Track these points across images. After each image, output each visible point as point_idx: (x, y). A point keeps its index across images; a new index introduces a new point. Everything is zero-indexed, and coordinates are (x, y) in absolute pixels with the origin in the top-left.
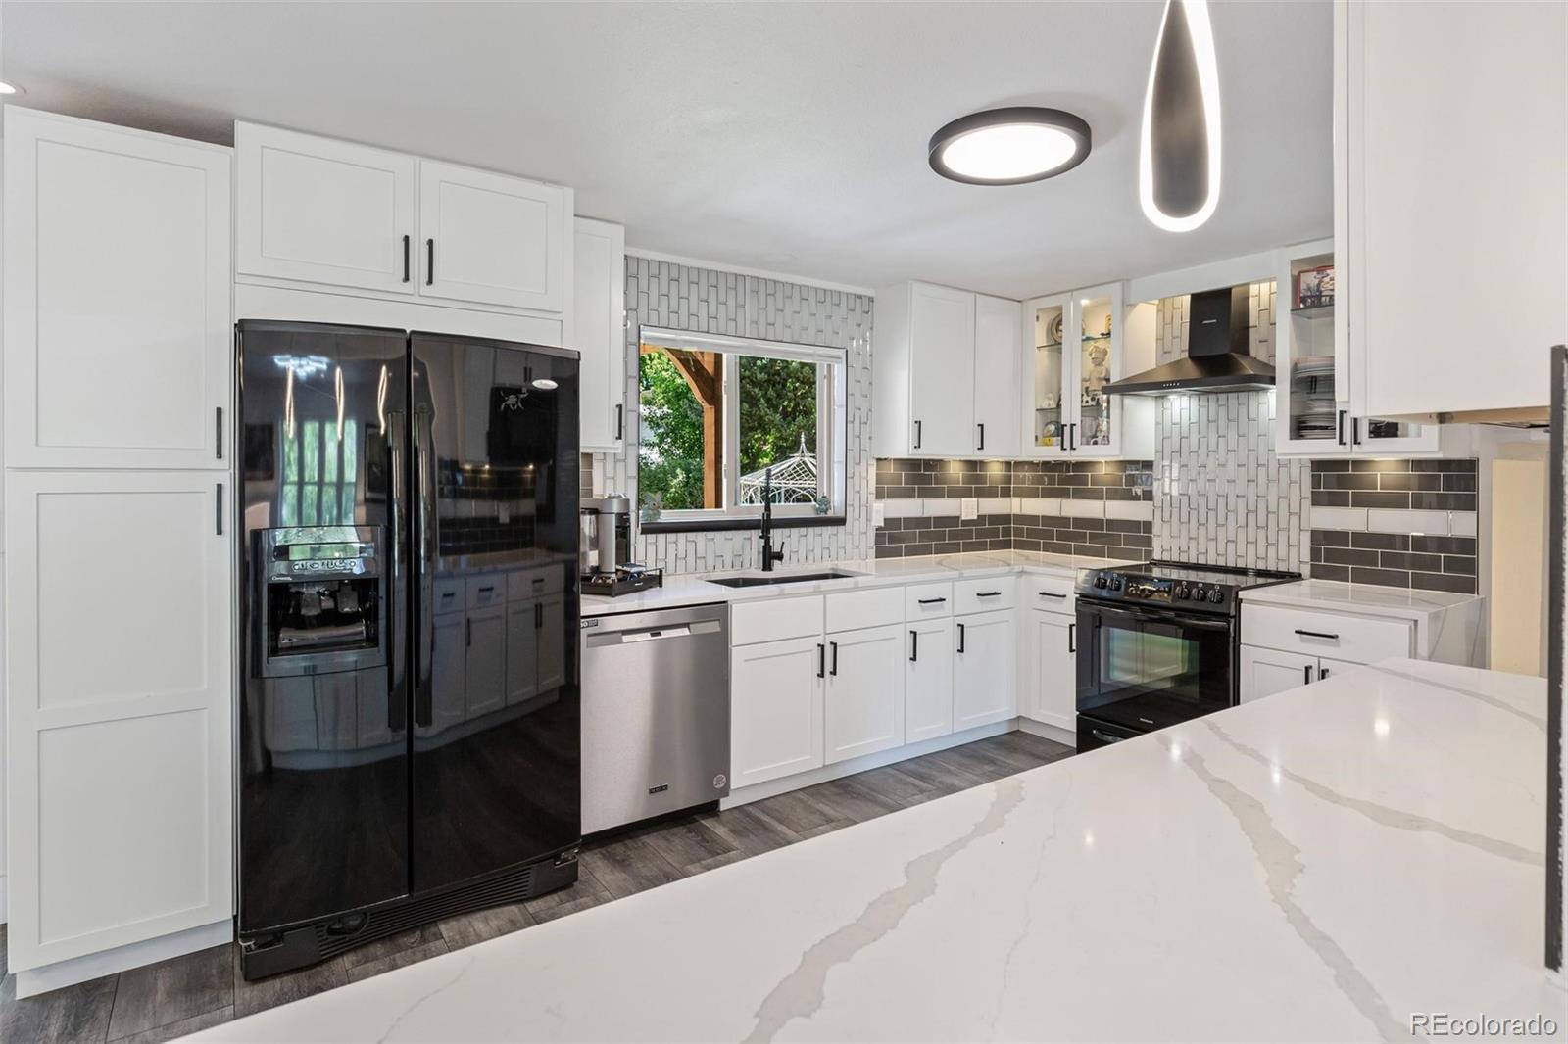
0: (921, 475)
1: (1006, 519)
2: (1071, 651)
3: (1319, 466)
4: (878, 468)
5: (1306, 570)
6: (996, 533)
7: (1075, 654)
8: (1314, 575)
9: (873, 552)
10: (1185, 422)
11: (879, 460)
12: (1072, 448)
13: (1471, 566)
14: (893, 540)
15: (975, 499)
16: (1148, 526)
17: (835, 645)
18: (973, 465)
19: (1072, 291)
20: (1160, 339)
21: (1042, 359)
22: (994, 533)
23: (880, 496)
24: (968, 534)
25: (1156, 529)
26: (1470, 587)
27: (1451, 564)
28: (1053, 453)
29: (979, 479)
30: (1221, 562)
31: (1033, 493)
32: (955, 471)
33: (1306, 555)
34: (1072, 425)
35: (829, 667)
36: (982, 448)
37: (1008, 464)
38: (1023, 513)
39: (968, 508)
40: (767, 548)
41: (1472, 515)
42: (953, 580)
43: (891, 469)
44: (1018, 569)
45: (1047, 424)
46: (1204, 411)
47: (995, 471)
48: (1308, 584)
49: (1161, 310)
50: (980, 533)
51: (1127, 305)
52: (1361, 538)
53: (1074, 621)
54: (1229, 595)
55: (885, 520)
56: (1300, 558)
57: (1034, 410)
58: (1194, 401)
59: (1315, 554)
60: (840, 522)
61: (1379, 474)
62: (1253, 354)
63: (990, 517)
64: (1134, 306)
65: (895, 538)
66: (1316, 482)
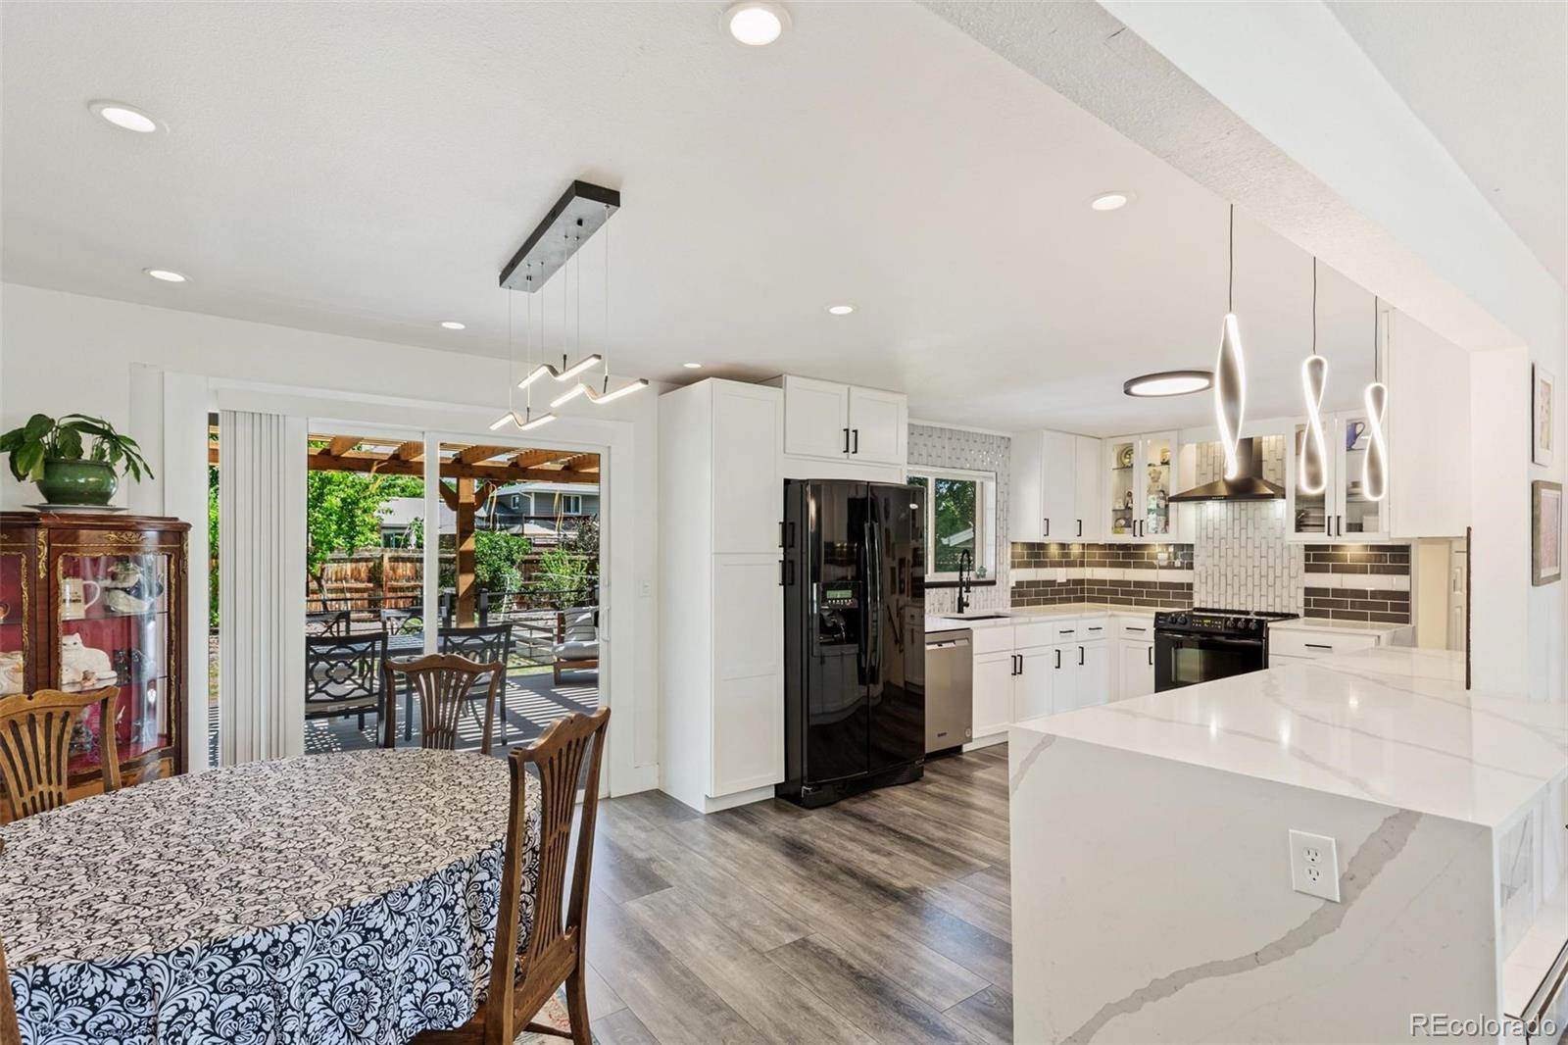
0: (1035, 553)
1: (1081, 582)
2: (1151, 664)
3: (1308, 548)
4: (1012, 549)
5: (1301, 612)
6: (1076, 592)
7: (1153, 666)
8: (1308, 614)
9: (1009, 603)
10: (1217, 520)
11: (1013, 543)
12: (1141, 535)
13: (1407, 608)
14: (1024, 595)
15: (1064, 569)
16: (1190, 586)
17: (1021, 656)
18: (1063, 546)
19: (1140, 434)
20: (1199, 466)
21: (1114, 477)
22: (1074, 591)
23: (1013, 566)
24: (1060, 592)
25: (1195, 588)
26: (1406, 620)
27: (1394, 607)
28: (1126, 538)
29: (1067, 555)
30: (1271, 610)
31: (1103, 565)
32: (1054, 551)
33: (1301, 603)
34: (1141, 521)
35: (1018, 671)
36: (1080, 535)
37: (1083, 545)
38: (1094, 578)
39: (1061, 575)
40: (960, 598)
41: (1407, 577)
42: (1076, 619)
43: (1019, 550)
44: (1110, 613)
45: (1117, 521)
46: (1230, 513)
47: (1076, 550)
48: (1302, 622)
49: (1200, 447)
50: (1068, 592)
51: (1180, 445)
52: (1337, 592)
53: (1153, 645)
54: (1261, 624)
55: (1017, 582)
56: (1297, 605)
57: (1111, 509)
58: (1224, 505)
59: (1307, 602)
60: (993, 583)
61: (1349, 553)
62: (1265, 477)
63: (1074, 580)
64: (1183, 445)
65: (1021, 594)
66: (1307, 557)
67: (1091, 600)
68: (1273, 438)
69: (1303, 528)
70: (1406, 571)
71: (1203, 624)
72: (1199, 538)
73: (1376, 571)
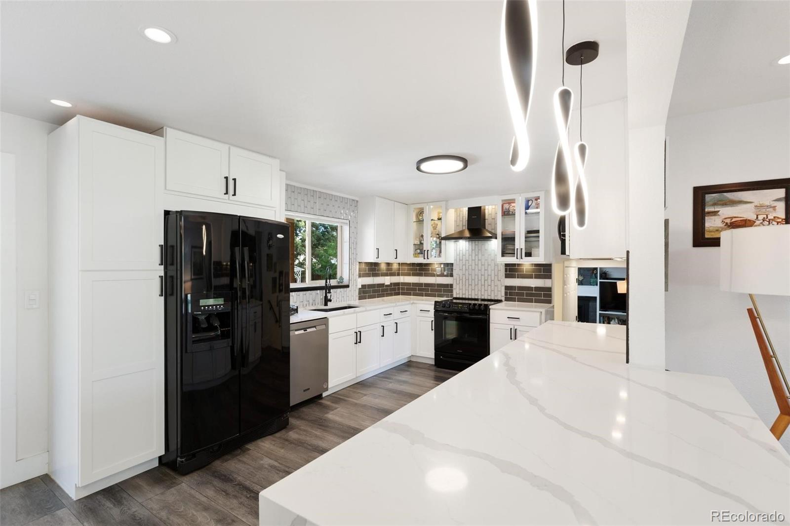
0: (373, 269)
1: (398, 284)
2: (432, 330)
3: (507, 265)
4: (359, 266)
5: (503, 299)
6: (395, 290)
7: (434, 331)
8: (506, 300)
9: (357, 298)
10: (464, 249)
11: (360, 263)
12: (428, 258)
13: (550, 296)
14: (367, 292)
15: (389, 277)
16: (451, 286)
17: (360, 332)
18: (388, 264)
19: (427, 203)
20: (456, 221)
21: (414, 226)
22: (394, 289)
23: (360, 276)
24: (387, 290)
25: (454, 287)
26: (550, 302)
27: (545, 295)
28: (420, 260)
29: (391, 269)
30: (489, 298)
31: (409, 275)
32: (383, 267)
33: (503, 294)
34: (428, 251)
35: (358, 340)
36: (396, 258)
37: (399, 264)
38: (405, 282)
39: (387, 280)
40: (326, 297)
41: (551, 280)
42: (394, 307)
43: (363, 266)
44: (412, 302)
45: (416, 250)
46: (470, 246)
47: (395, 266)
48: (504, 303)
49: (456, 211)
50: (391, 290)
51: (447, 209)
52: (520, 288)
53: (433, 319)
54: (487, 307)
55: (362, 285)
56: (501, 295)
57: (413, 244)
58: (467, 243)
59: (506, 294)
60: (347, 286)
61: (525, 268)
62: (487, 228)
63: (394, 283)
64: (448, 210)
65: (364, 292)
66: (506, 270)
67: (403, 294)
68: (490, 207)
69: (505, 255)
70: (550, 277)
71: (458, 307)
72: (456, 260)
73: (537, 277)
